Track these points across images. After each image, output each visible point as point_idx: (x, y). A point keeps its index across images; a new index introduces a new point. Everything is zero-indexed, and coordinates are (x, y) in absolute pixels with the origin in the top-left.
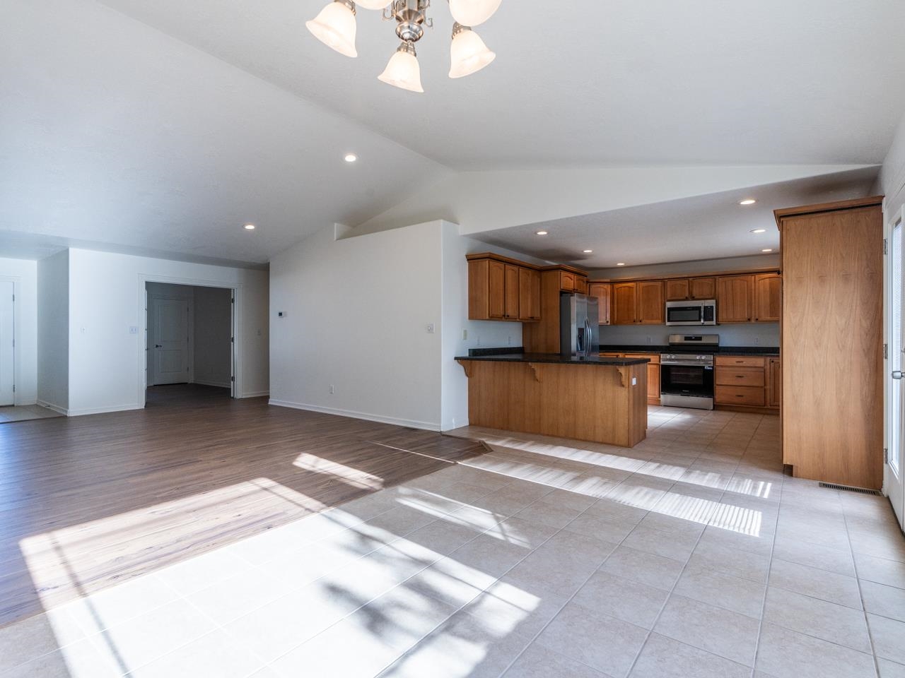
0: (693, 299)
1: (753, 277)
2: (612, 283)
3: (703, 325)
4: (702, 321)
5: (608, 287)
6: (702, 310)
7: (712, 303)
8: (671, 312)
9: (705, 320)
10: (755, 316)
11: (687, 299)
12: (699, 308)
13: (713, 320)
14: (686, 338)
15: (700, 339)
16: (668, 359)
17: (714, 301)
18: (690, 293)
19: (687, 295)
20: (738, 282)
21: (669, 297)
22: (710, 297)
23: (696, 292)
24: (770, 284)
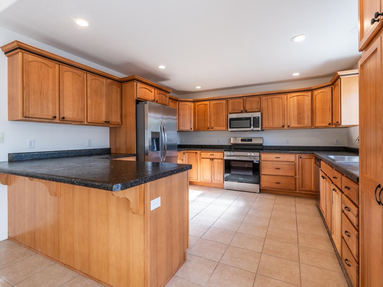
0: (246, 112)
1: (286, 96)
2: (194, 101)
3: (252, 131)
4: (252, 128)
5: (192, 104)
6: (252, 120)
7: (258, 115)
8: (232, 121)
9: (254, 127)
10: (287, 124)
11: (242, 112)
12: (249, 119)
13: (259, 127)
14: (242, 140)
15: (251, 140)
16: (228, 155)
17: (260, 113)
18: (244, 107)
19: (242, 109)
20: (276, 99)
21: (230, 111)
22: (257, 110)
23: (248, 108)
24: (298, 100)
